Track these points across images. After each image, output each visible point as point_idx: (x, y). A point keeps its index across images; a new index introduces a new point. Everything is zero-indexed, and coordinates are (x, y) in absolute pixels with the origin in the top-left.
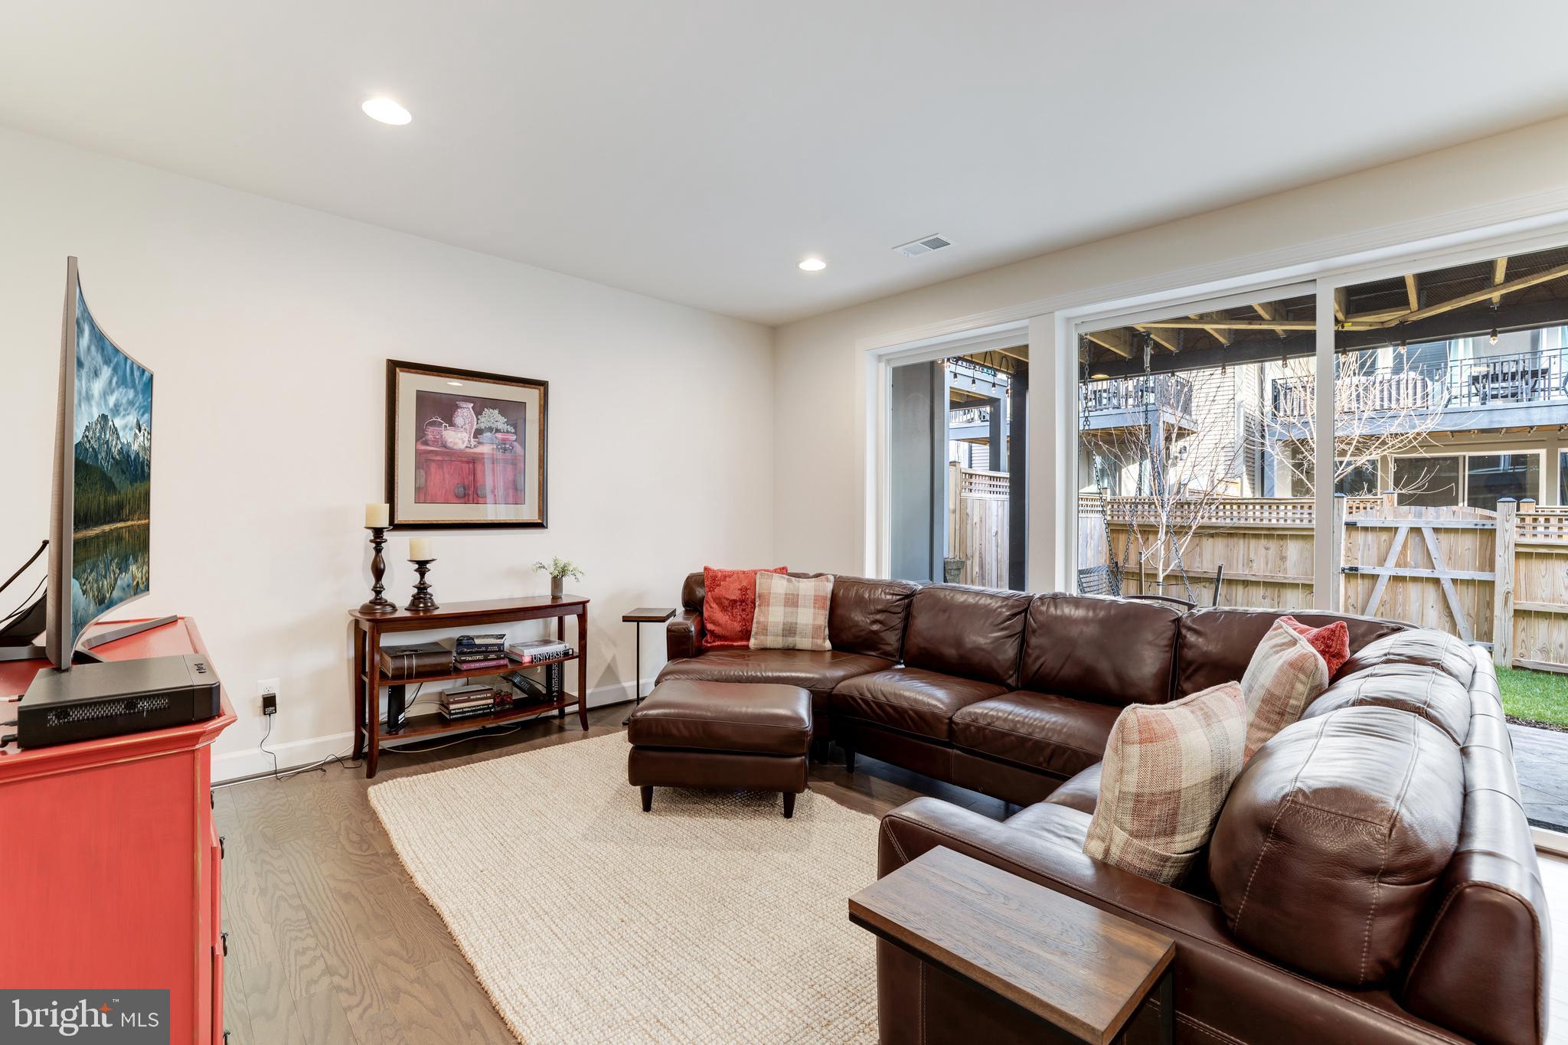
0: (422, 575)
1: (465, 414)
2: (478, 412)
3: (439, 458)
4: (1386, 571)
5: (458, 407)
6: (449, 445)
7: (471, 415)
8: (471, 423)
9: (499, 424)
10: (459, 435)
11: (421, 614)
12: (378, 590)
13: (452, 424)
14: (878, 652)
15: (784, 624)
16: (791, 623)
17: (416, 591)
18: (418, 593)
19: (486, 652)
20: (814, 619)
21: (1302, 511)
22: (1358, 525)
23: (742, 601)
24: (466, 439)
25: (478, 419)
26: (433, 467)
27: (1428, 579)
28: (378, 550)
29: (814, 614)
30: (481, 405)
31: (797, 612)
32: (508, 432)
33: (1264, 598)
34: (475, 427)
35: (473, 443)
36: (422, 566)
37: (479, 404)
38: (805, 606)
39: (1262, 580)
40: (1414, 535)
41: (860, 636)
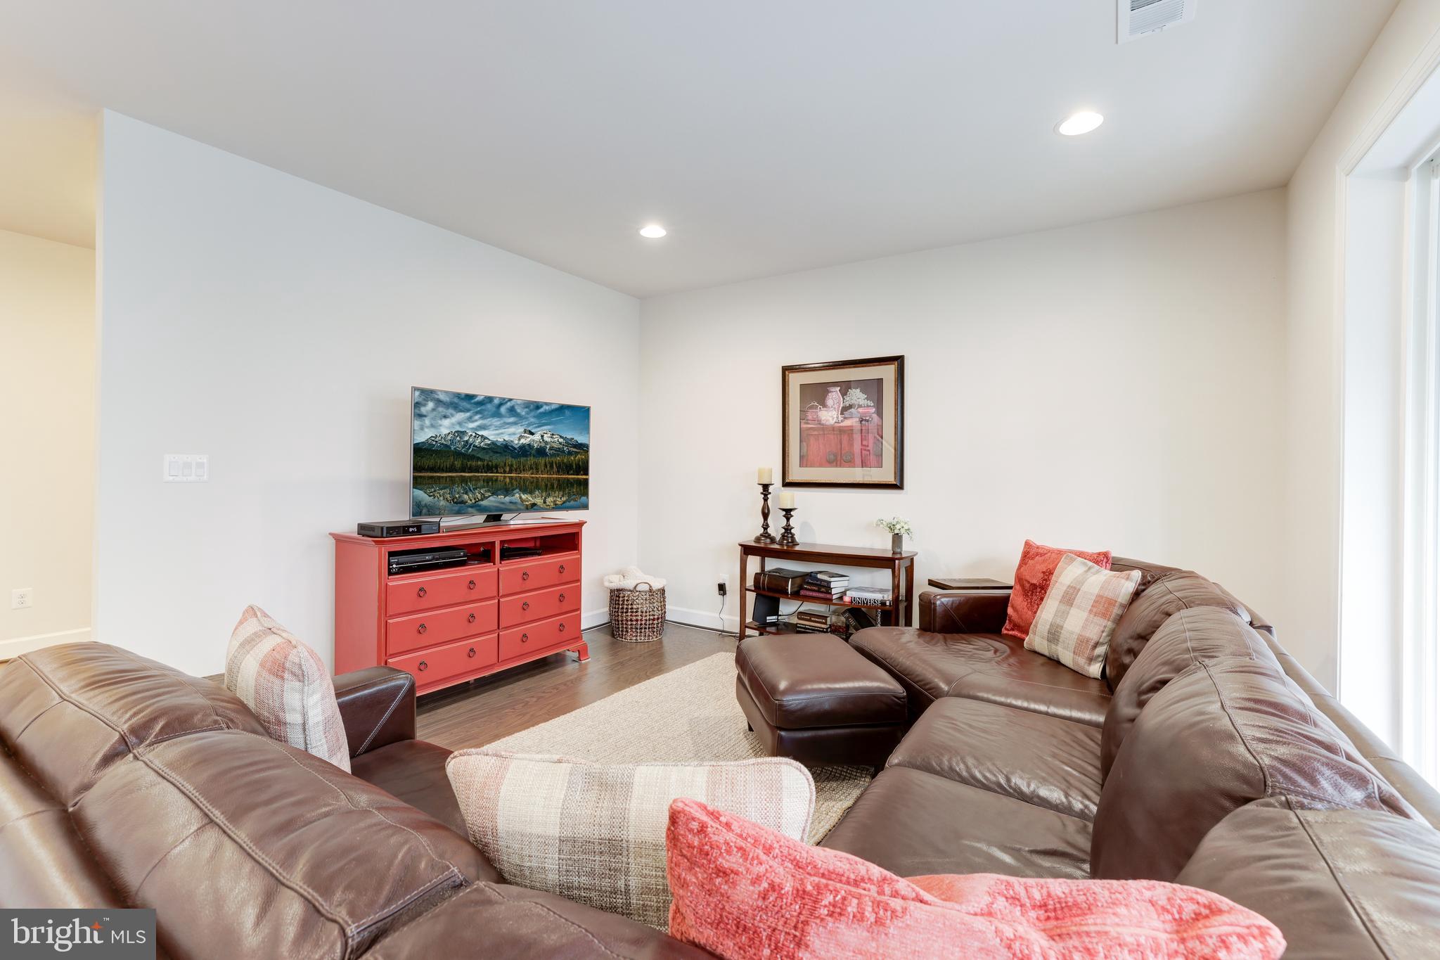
0: (788, 519)
1: (834, 397)
2: (844, 393)
3: (816, 433)
5: (829, 392)
6: (823, 422)
7: (839, 396)
8: (839, 403)
9: (860, 400)
10: (830, 414)
11: (785, 548)
12: (766, 527)
13: (824, 405)
15: (1051, 625)
16: (1058, 626)
17: (783, 531)
18: (785, 533)
19: (820, 585)
20: (1084, 627)
23: (1039, 587)
24: (835, 416)
25: (844, 399)
26: (812, 440)
28: (766, 500)
29: (1086, 620)
30: (845, 387)
31: (1068, 613)
32: (868, 406)
34: (842, 406)
35: (840, 418)
36: (788, 513)
37: (844, 387)
38: (1079, 607)
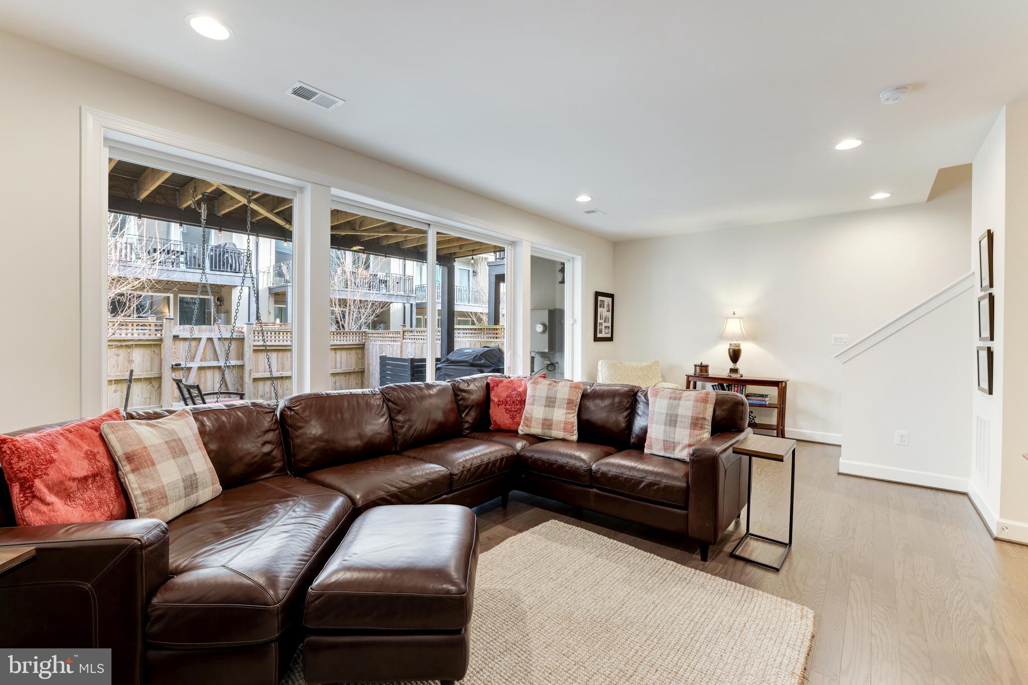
4: (195, 365)
14: (273, 472)
15: (184, 481)
16: (191, 476)
21: (133, 328)
22: (180, 337)
23: (94, 476)
27: (214, 367)
31: (190, 461)
33: (115, 392)
39: (113, 379)
40: (209, 342)
41: (254, 463)
